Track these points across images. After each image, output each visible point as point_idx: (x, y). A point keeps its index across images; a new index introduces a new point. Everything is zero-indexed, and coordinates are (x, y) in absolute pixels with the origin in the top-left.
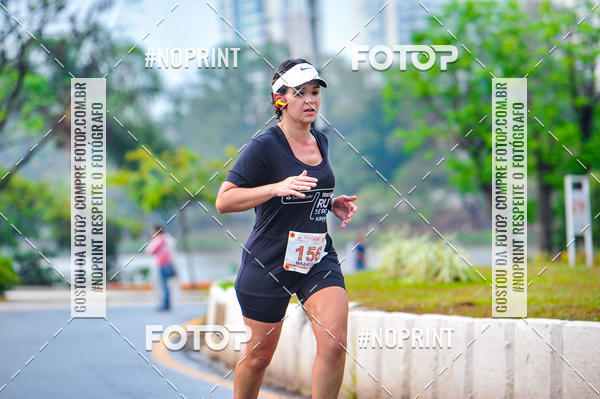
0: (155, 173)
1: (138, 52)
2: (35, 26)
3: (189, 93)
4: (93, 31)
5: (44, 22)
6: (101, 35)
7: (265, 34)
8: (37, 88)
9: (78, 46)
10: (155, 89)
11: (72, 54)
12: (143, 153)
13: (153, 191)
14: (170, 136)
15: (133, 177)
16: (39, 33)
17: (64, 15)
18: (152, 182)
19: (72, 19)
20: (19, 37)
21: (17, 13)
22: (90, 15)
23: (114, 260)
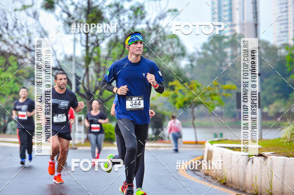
0: (181, 91)
2: (131, 26)
3: (197, 56)
4: (156, 29)
5: (135, 24)
6: (160, 30)
7: (232, 31)
9: (150, 34)
10: (183, 54)
12: (175, 83)
13: (180, 100)
14: (188, 75)
15: (172, 93)
16: (133, 28)
17: (144, 21)
18: (180, 95)
19: (147, 23)
20: (124, 30)
21: (124, 19)
22: (155, 21)
23: (162, 129)
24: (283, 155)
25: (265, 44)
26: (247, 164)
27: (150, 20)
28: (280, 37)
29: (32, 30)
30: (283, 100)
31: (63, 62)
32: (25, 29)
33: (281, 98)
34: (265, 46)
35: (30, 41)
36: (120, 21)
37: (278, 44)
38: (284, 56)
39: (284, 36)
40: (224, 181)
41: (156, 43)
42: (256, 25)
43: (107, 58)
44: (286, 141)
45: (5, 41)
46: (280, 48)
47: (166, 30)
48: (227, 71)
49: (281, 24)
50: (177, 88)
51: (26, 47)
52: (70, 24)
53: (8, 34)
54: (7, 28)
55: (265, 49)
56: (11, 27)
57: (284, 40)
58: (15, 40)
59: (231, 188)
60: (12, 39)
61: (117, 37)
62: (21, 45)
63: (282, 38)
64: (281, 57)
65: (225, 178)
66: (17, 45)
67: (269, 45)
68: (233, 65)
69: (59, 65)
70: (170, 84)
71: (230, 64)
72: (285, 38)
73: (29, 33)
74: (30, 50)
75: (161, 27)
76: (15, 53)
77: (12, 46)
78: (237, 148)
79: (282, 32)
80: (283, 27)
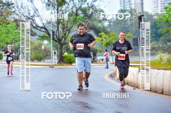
0: (105, 38)
1: (102, 11)
2: (80, 5)
4: (92, 7)
5: (82, 4)
6: (94, 7)
8: (79, 19)
11: (88, 11)
12: (102, 33)
13: (104, 42)
14: (108, 30)
15: (100, 39)
16: (81, 7)
17: (86, 3)
18: (104, 40)
19: (88, 4)
20: (76, 8)
21: (76, 2)
22: (92, 3)
23: (96, 57)
24: (156, 69)
25: (147, 13)
26: (138, 73)
27: (89, 2)
28: (154, 10)
29: (30, 8)
30: (156, 41)
31: (46, 24)
32: (27, 8)
33: (155, 40)
34: (146, 15)
35: (29, 14)
36: (74, 3)
37: (153, 13)
38: (157, 19)
39: (156, 9)
40: (127, 82)
41: (92, 14)
42: (142, 4)
43: (68, 22)
44: (158, 61)
45: (17, 14)
46: (154, 16)
47: (97, 7)
48: (128, 27)
49: (154, 3)
50: (103, 36)
51: (27, 17)
52: (49, 5)
53: (19, 11)
54: (18, 8)
55: (147, 16)
56: (19, 7)
57: (156, 11)
58: (22, 14)
59: (131, 85)
60: (20, 13)
61: (72, 11)
62: (25, 16)
63: (155, 10)
64: (155, 20)
65: (128, 81)
66: (23, 16)
67: (149, 14)
68: (131, 24)
69: (44, 26)
70: (100, 34)
71: (129, 24)
72: (157, 10)
73: (29, 10)
74: (29, 18)
75: (95, 6)
76: (22, 20)
77: (20, 17)
78: (133, 66)
79: (155, 7)
80: (155, 4)
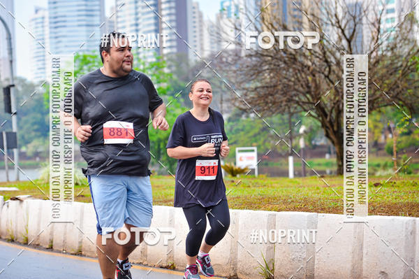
24: (40, 198)
25: (22, 81)
26: (2, 208)
28: (37, 73)
30: (41, 139)
33: (39, 137)
34: (21, 83)
37: (36, 81)
38: (42, 94)
39: (42, 73)
42: (11, 62)
44: (43, 182)
46: (38, 86)
49: (39, 61)
55: (23, 86)
57: (41, 77)
63: (39, 75)
64: (39, 94)
67: (26, 82)
72: (43, 75)
79: (39, 69)
80: (40, 63)
